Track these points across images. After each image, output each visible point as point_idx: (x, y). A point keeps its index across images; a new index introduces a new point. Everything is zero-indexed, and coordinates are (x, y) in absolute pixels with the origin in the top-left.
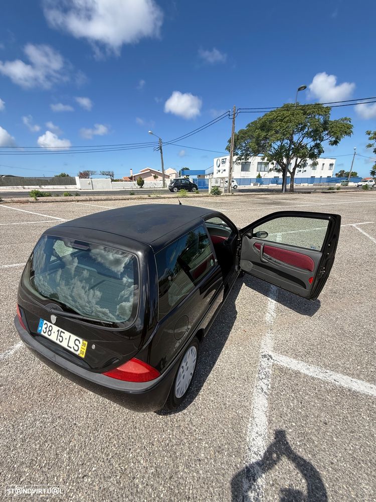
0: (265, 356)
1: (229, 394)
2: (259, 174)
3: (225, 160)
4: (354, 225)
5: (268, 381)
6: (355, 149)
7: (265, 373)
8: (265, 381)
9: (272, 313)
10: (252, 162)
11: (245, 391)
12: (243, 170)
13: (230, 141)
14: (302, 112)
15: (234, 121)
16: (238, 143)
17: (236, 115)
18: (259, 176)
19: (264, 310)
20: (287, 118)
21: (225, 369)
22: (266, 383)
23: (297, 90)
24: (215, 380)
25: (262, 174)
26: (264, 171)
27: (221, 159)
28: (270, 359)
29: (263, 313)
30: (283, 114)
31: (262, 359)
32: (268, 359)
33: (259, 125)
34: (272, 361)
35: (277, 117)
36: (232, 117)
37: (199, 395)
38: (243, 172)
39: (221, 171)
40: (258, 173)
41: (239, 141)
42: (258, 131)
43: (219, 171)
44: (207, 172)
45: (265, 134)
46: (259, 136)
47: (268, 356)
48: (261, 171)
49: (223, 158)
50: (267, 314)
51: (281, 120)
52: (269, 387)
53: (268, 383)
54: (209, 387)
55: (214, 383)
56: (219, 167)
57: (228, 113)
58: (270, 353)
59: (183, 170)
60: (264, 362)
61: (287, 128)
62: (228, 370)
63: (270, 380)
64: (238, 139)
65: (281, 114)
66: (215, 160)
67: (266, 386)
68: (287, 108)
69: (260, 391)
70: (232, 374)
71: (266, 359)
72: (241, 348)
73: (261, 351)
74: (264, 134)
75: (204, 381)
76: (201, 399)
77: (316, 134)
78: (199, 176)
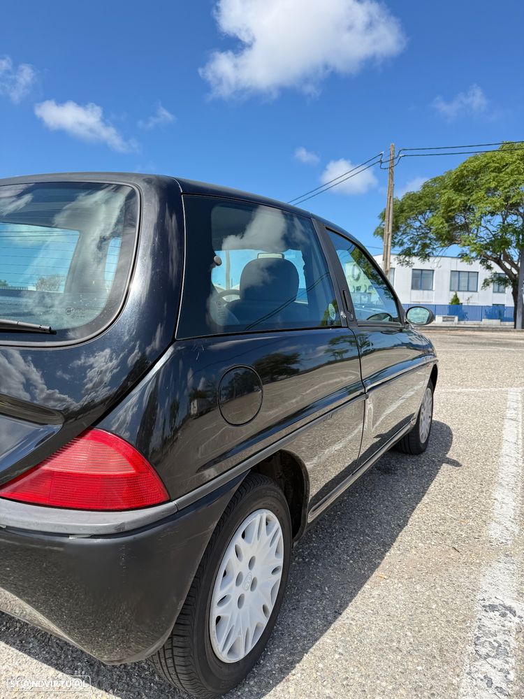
0: (493, 608)
1: (384, 684)
2: (456, 296)
5: (507, 662)
7: (496, 645)
8: (498, 662)
9: (508, 524)
10: (436, 270)
11: (433, 682)
12: (414, 287)
13: (383, 216)
15: (391, 175)
16: (402, 219)
18: (456, 300)
19: (484, 518)
20: (511, 167)
21: (369, 629)
22: (499, 667)
24: (340, 651)
25: (463, 297)
26: (468, 291)
28: (509, 615)
29: (480, 523)
30: (502, 158)
31: (484, 613)
32: (504, 615)
33: (448, 182)
34: (517, 620)
36: (387, 165)
37: (288, 680)
38: (415, 292)
40: (454, 293)
41: (405, 214)
46: (450, 202)
47: (500, 607)
48: (459, 291)
50: (493, 524)
52: (512, 676)
53: (507, 667)
54: (321, 666)
55: (337, 656)
58: (508, 603)
60: (492, 621)
61: (512, 185)
62: (380, 630)
63: (512, 660)
64: (402, 211)
67: (502, 674)
69: (483, 685)
70: (392, 641)
71: (497, 613)
72: (418, 587)
73: (479, 597)
74: (459, 199)
75: (305, 651)
76: (291, 690)
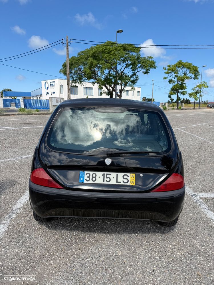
3: (53, 83)
4: (178, 129)
6: (153, 81)
14: (122, 48)
17: (69, 44)
23: (116, 32)
27: (49, 81)
35: (105, 50)
39: (50, 93)
42: (90, 60)
43: (48, 93)
44: (32, 94)
45: (97, 63)
49: (51, 81)
51: (109, 53)
56: (48, 88)
57: (62, 41)
59: (5, 91)
65: (108, 47)
66: (43, 83)
68: (110, 44)
77: (134, 66)
78: (25, 98)
